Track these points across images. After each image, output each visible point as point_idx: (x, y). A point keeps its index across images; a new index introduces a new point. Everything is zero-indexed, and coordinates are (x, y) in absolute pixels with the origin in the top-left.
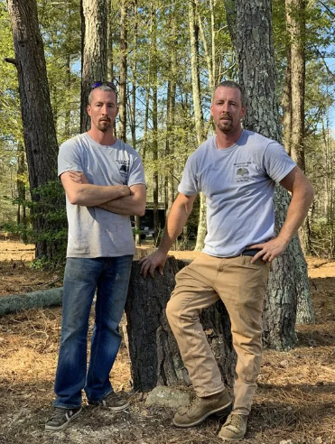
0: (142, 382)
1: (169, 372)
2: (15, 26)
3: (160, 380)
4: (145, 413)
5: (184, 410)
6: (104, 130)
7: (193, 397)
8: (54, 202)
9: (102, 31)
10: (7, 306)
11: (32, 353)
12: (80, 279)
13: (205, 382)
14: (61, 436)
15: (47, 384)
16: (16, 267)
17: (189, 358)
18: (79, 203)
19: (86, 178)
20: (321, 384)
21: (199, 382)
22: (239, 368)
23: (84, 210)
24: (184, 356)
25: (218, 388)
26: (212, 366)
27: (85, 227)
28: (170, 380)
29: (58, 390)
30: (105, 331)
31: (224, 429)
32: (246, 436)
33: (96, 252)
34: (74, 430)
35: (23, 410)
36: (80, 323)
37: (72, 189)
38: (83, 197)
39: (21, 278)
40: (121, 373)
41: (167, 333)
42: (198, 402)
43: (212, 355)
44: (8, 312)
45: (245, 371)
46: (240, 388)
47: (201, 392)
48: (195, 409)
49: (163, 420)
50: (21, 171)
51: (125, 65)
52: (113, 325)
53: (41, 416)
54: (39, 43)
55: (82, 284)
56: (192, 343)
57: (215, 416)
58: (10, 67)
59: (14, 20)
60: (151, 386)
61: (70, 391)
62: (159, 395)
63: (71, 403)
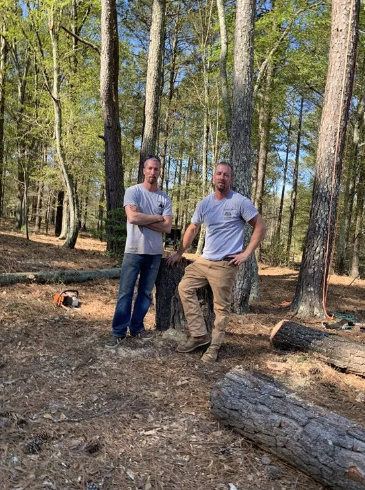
0: (161, 325)
1: (177, 321)
2: (105, 118)
3: (172, 325)
4: (161, 343)
5: (183, 343)
6: (151, 183)
7: (189, 337)
8: (119, 220)
9: (155, 125)
10: (88, 276)
11: (101, 303)
12: (131, 265)
13: (197, 329)
14: (113, 351)
15: (108, 322)
16: (95, 254)
17: (188, 315)
18: (134, 223)
19: (139, 210)
20: (260, 335)
21: (193, 328)
22: (216, 323)
23: (137, 227)
24: (186, 313)
25: (203, 332)
26: (201, 320)
27: (137, 236)
28: (177, 325)
29: (113, 326)
30: (143, 296)
31: (204, 355)
32: (217, 360)
33: (141, 251)
34: (121, 349)
35: (94, 335)
36: (129, 290)
37: (130, 215)
38: (137, 220)
39: (97, 261)
40: (150, 319)
41: (178, 300)
42: (192, 339)
43: (202, 314)
44: (89, 279)
45: (219, 325)
46: (216, 334)
47: (193, 334)
48: (189, 343)
49: (172, 348)
50: (102, 200)
51: (166, 146)
52: (148, 293)
53: (103, 339)
54: (119, 129)
55: (132, 268)
56: (191, 307)
57: (200, 347)
58: (101, 141)
59: (105, 114)
60: (166, 328)
61: (121, 327)
62: (170, 333)
63: (121, 334)
